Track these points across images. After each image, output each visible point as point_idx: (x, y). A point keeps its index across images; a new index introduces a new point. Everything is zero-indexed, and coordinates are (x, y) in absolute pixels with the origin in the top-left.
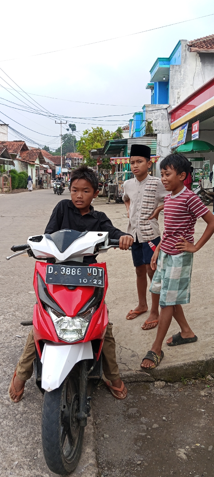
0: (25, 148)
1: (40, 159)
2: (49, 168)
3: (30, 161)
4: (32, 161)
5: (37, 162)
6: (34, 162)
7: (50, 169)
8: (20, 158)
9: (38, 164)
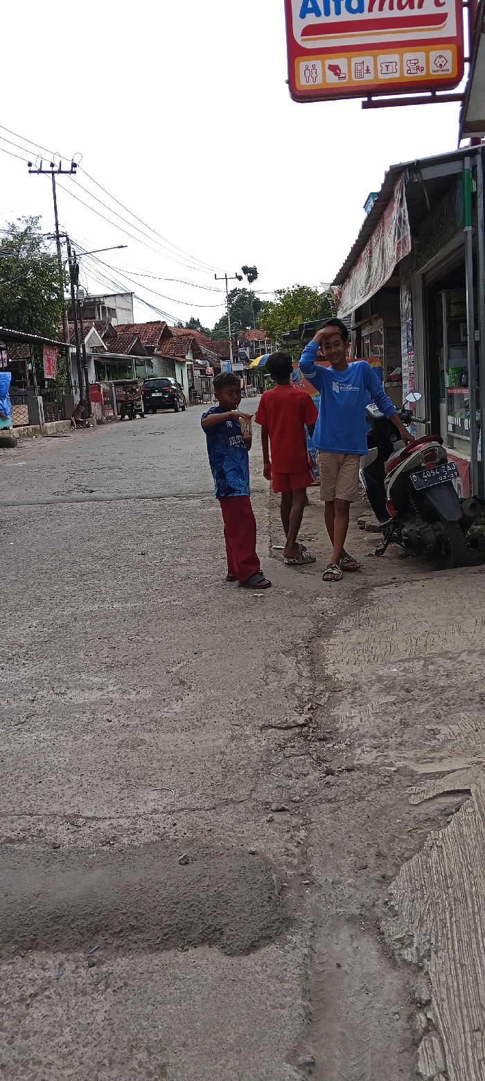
0: (166, 334)
1: (193, 350)
2: (208, 364)
3: (178, 356)
4: (181, 357)
5: (189, 357)
6: (184, 357)
7: (210, 366)
8: (159, 352)
9: (191, 361)
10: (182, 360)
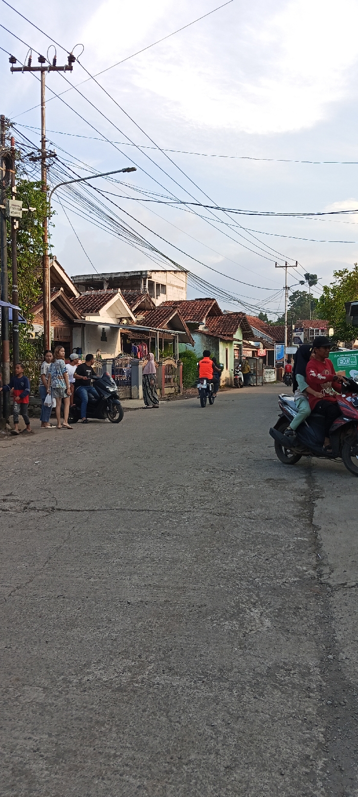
0: (215, 311)
1: (243, 330)
2: (261, 346)
3: (225, 335)
4: (228, 335)
5: (238, 335)
6: (232, 336)
7: (264, 348)
8: (205, 330)
9: (239, 341)
10: (229, 338)
